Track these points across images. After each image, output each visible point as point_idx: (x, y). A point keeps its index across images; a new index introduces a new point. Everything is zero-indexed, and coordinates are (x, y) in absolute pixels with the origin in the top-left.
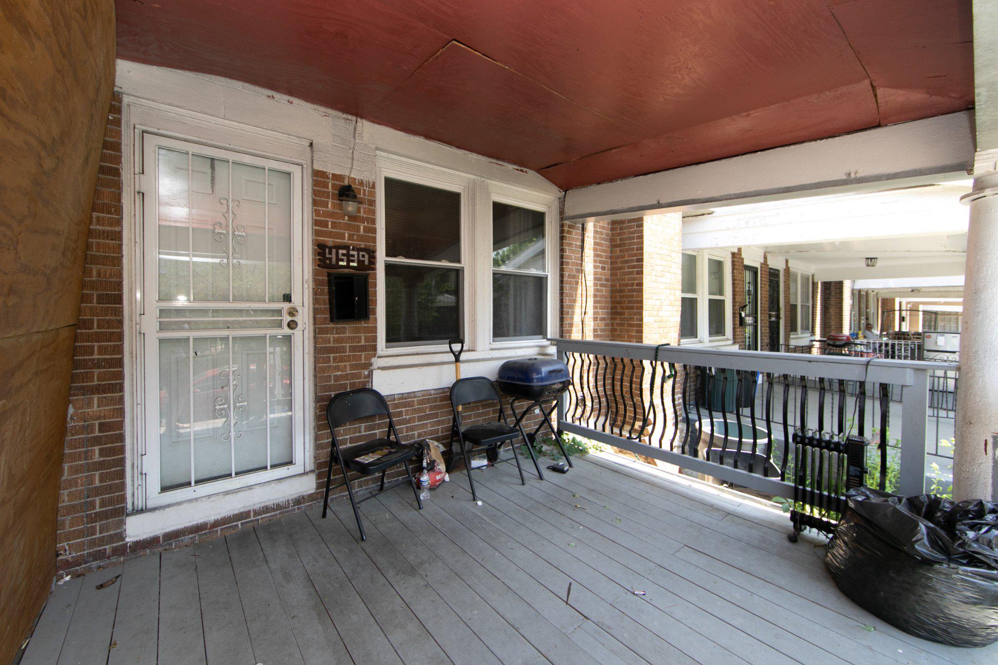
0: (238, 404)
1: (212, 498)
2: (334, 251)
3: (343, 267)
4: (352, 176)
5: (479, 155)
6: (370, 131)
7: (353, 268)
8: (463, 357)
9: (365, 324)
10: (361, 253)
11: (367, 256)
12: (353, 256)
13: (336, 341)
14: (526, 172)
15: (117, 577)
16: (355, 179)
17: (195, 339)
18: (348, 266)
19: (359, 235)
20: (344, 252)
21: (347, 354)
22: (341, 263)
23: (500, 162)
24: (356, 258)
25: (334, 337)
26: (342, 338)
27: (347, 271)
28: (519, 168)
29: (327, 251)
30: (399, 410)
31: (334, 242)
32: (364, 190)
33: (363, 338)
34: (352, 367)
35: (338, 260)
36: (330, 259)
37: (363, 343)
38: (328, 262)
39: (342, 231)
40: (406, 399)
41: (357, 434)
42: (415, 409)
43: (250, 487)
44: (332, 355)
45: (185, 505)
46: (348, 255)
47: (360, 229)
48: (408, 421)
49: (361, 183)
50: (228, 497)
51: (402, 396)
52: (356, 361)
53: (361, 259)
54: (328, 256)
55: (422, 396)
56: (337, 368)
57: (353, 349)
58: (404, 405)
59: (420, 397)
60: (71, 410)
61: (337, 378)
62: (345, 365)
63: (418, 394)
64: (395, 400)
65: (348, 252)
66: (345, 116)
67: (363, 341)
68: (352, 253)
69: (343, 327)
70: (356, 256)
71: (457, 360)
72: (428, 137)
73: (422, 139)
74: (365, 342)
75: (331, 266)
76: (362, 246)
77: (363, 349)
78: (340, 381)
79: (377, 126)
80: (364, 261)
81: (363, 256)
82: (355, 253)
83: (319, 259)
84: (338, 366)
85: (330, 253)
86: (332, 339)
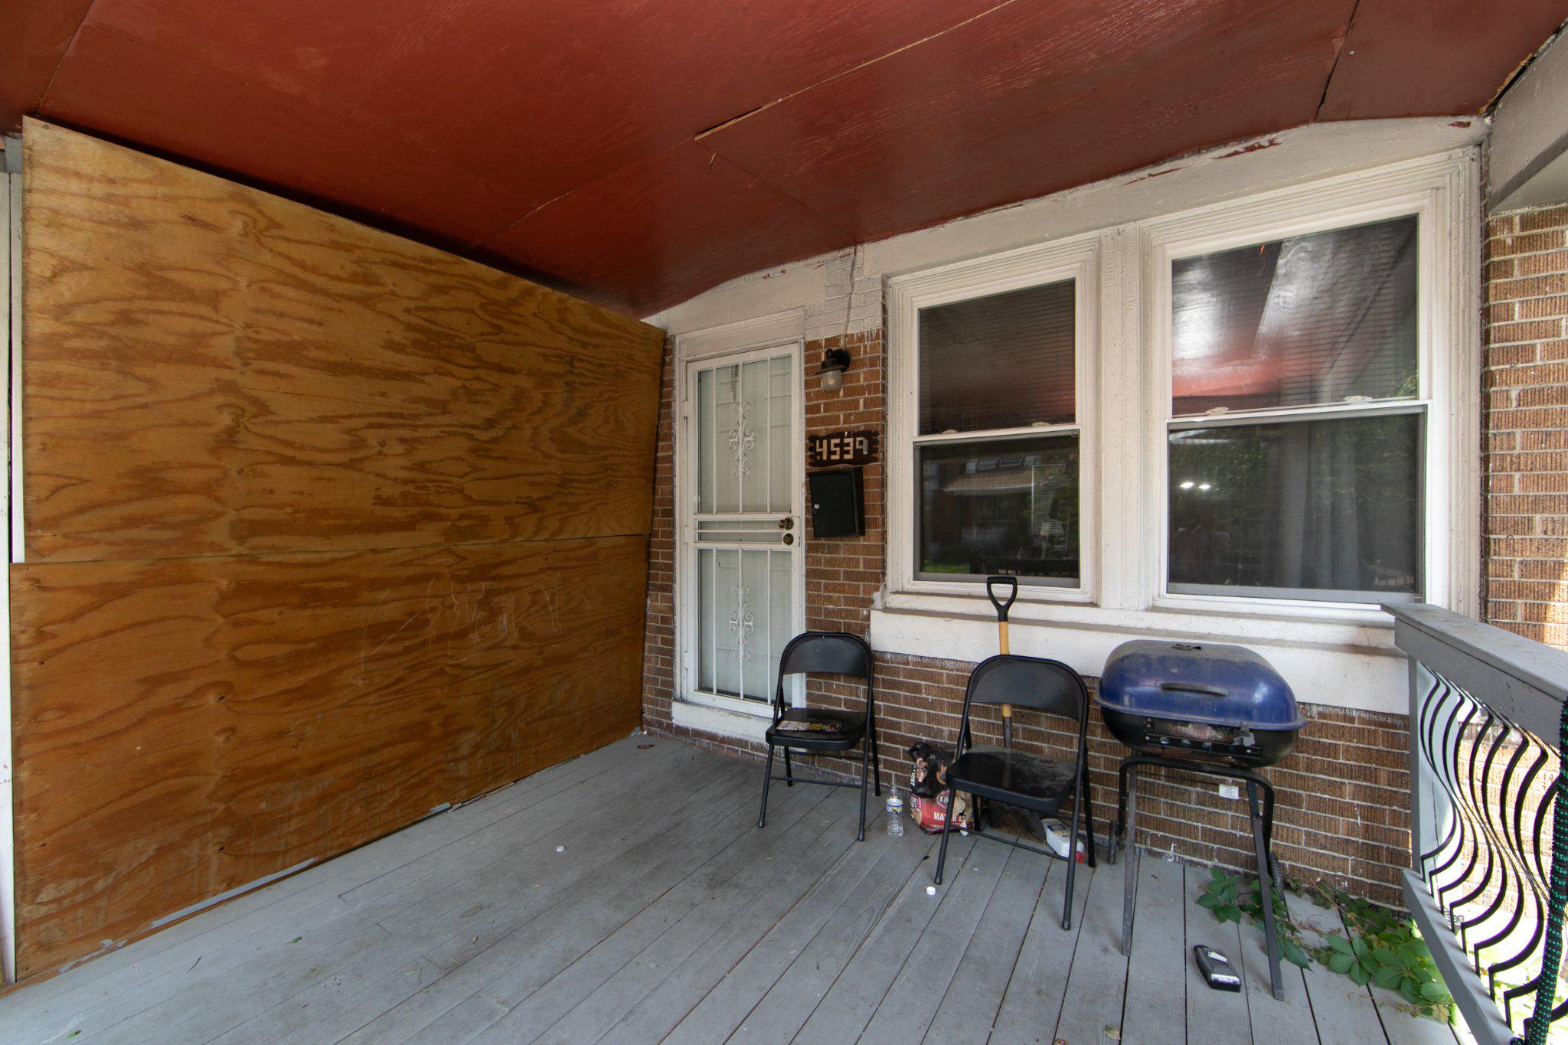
0: (746, 623)
1: (721, 713)
2: (825, 442)
3: (836, 462)
4: (849, 332)
5: (1096, 184)
6: (874, 256)
7: (848, 461)
8: (1015, 611)
9: (864, 541)
10: (858, 439)
11: (866, 442)
12: (848, 445)
13: (828, 562)
14: (1272, 143)
15: (651, 746)
16: (852, 335)
17: (718, 551)
18: (842, 461)
19: (857, 414)
20: (837, 441)
21: (841, 581)
22: (833, 457)
23: (1166, 167)
24: (851, 448)
25: (825, 558)
26: (836, 559)
27: (841, 466)
28: (1239, 148)
29: (818, 442)
30: (915, 681)
31: (826, 429)
32: (865, 347)
33: (861, 561)
34: (849, 601)
35: (830, 453)
36: (821, 454)
37: (861, 569)
38: (818, 457)
39: (836, 413)
40: (926, 668)
41: (854, 698)
42: (943, 688)
43: (749, 716)
44: (823, 581)
45: (703, 710)
46: (841, 445)
47: (859, 405)
48: (932, 705)
49: (861, 338)
50: (732, 717)
51: (921, 661)
52: (853, 593)
53: (858, 447)
54: (818, 450)
55: (957, 670)
56: (829, 600)
57: (849, 575)
58: (925, 676)
59: (951, 670)
60: (649, 602)
61: (828, 613)
62: (838, 597)
63: (949, 664)
64: (908, 664)
65: (842, 441)
66: (841, 253)
67: (862, 566)
68: (846, 441)
69: (836, 545)
70: (852, 444)
71: (1003, 616)
72: (969, 213)
73: (962, 222)
74: (865, 567)
75: (821, 463)
76: (862, 429)
77: (861, 577)
78: (831, 617)
79: (884, 243)
80: (861, 450)
81: (861, 443)
82: (850, 440)
83: (811, 456)
84: (830, 597)
85: (821, 446)
86: (823, 560)
